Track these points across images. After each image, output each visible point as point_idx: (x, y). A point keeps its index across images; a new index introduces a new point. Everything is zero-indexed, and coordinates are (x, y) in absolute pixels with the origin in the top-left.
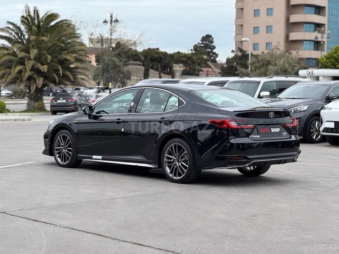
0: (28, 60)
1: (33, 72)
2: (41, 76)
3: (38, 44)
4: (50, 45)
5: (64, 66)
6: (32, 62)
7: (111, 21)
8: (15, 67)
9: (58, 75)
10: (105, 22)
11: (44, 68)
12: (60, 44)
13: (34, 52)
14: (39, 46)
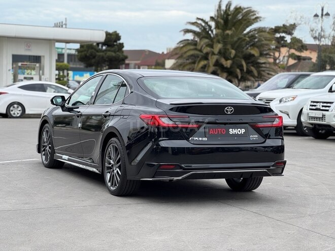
0: (212, 55)
1: (217, 67)
2: (225, 72)
3: (224, 39)
4: (235, 39)
5: (250, 61)
6: (215, 58)
7: (322, 15)
8: (199, 62)
9: (242, 70)
10: (316, 16)
11: (228, 64)
12: (244, 38)
13: (218, 47)
14: (225, 40)
